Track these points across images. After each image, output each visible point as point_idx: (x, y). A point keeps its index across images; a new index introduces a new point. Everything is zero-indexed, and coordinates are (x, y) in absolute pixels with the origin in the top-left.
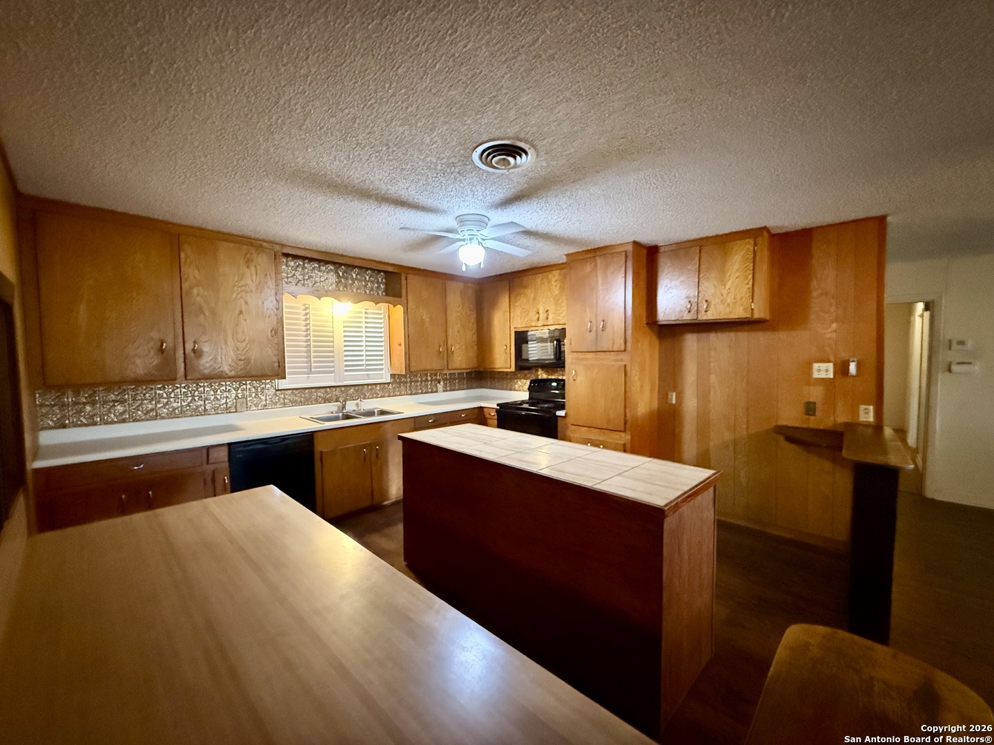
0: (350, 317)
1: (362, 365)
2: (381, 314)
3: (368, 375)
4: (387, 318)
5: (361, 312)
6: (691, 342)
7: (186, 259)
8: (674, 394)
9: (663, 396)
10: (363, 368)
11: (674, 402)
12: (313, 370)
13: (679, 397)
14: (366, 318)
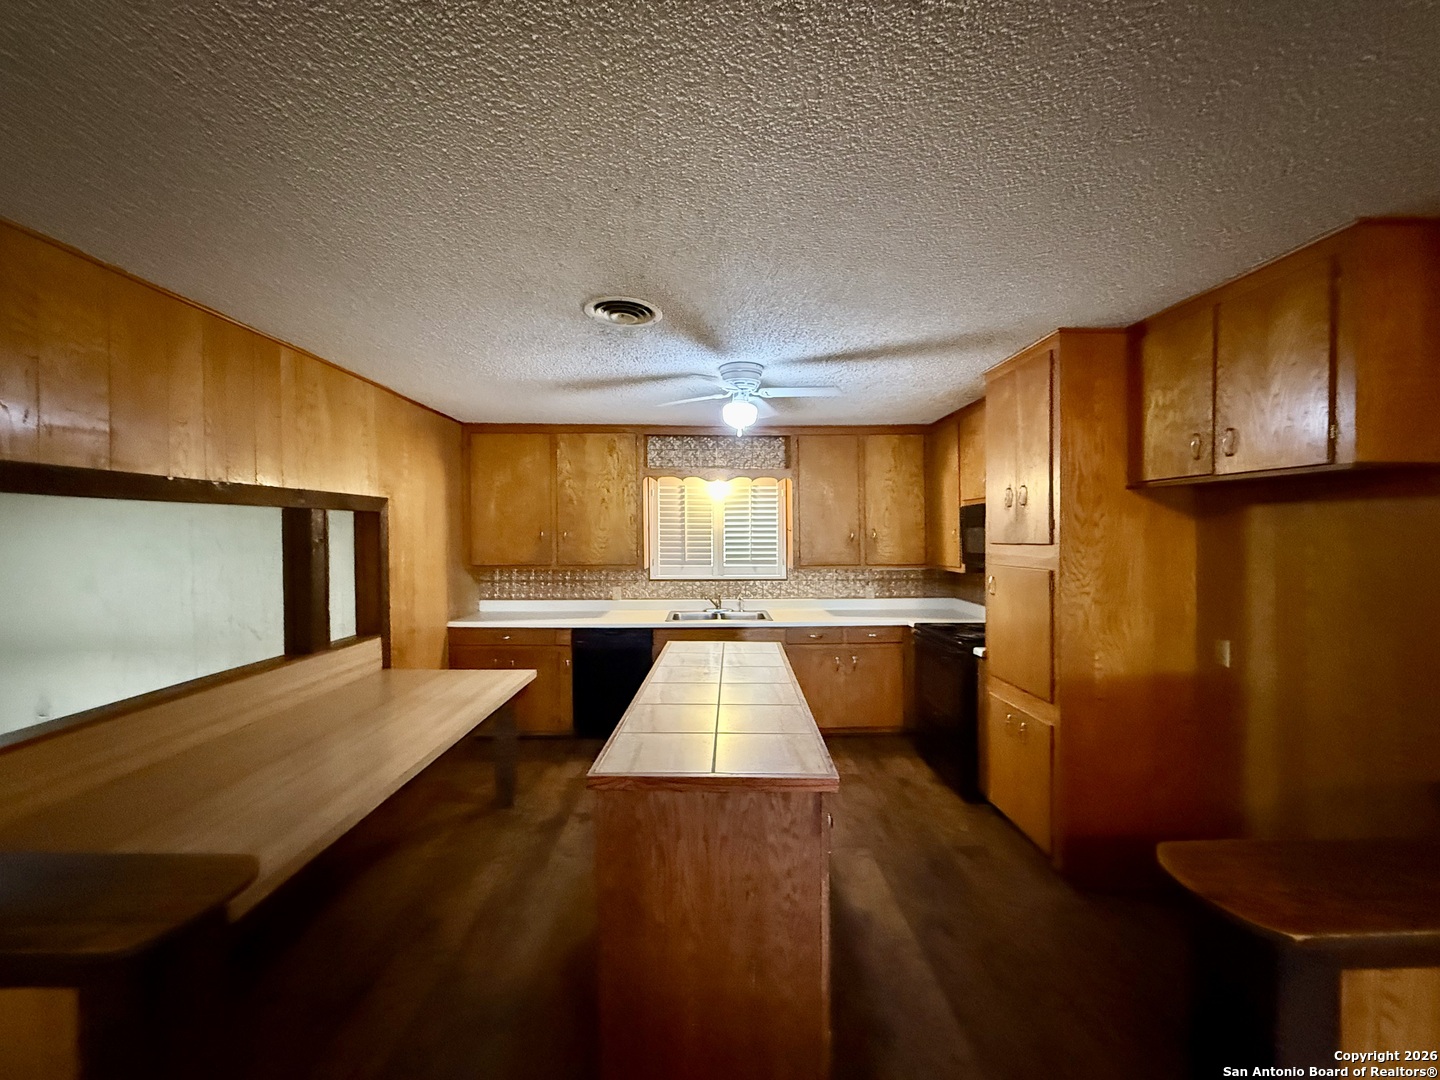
0: (736, 497)
1: (747, 556)
2: (774, 491)
3: (755, 567)
4: (783, 494)
5: (747, 491)
6: (1262, 525)
7: (561, 455)
8: (1227, 644)
9: (1206, 648)
10: (749, 559)
11: (1228, 665)
12: (687, 560)
13: (1239, 653)
14: (754, 496)
